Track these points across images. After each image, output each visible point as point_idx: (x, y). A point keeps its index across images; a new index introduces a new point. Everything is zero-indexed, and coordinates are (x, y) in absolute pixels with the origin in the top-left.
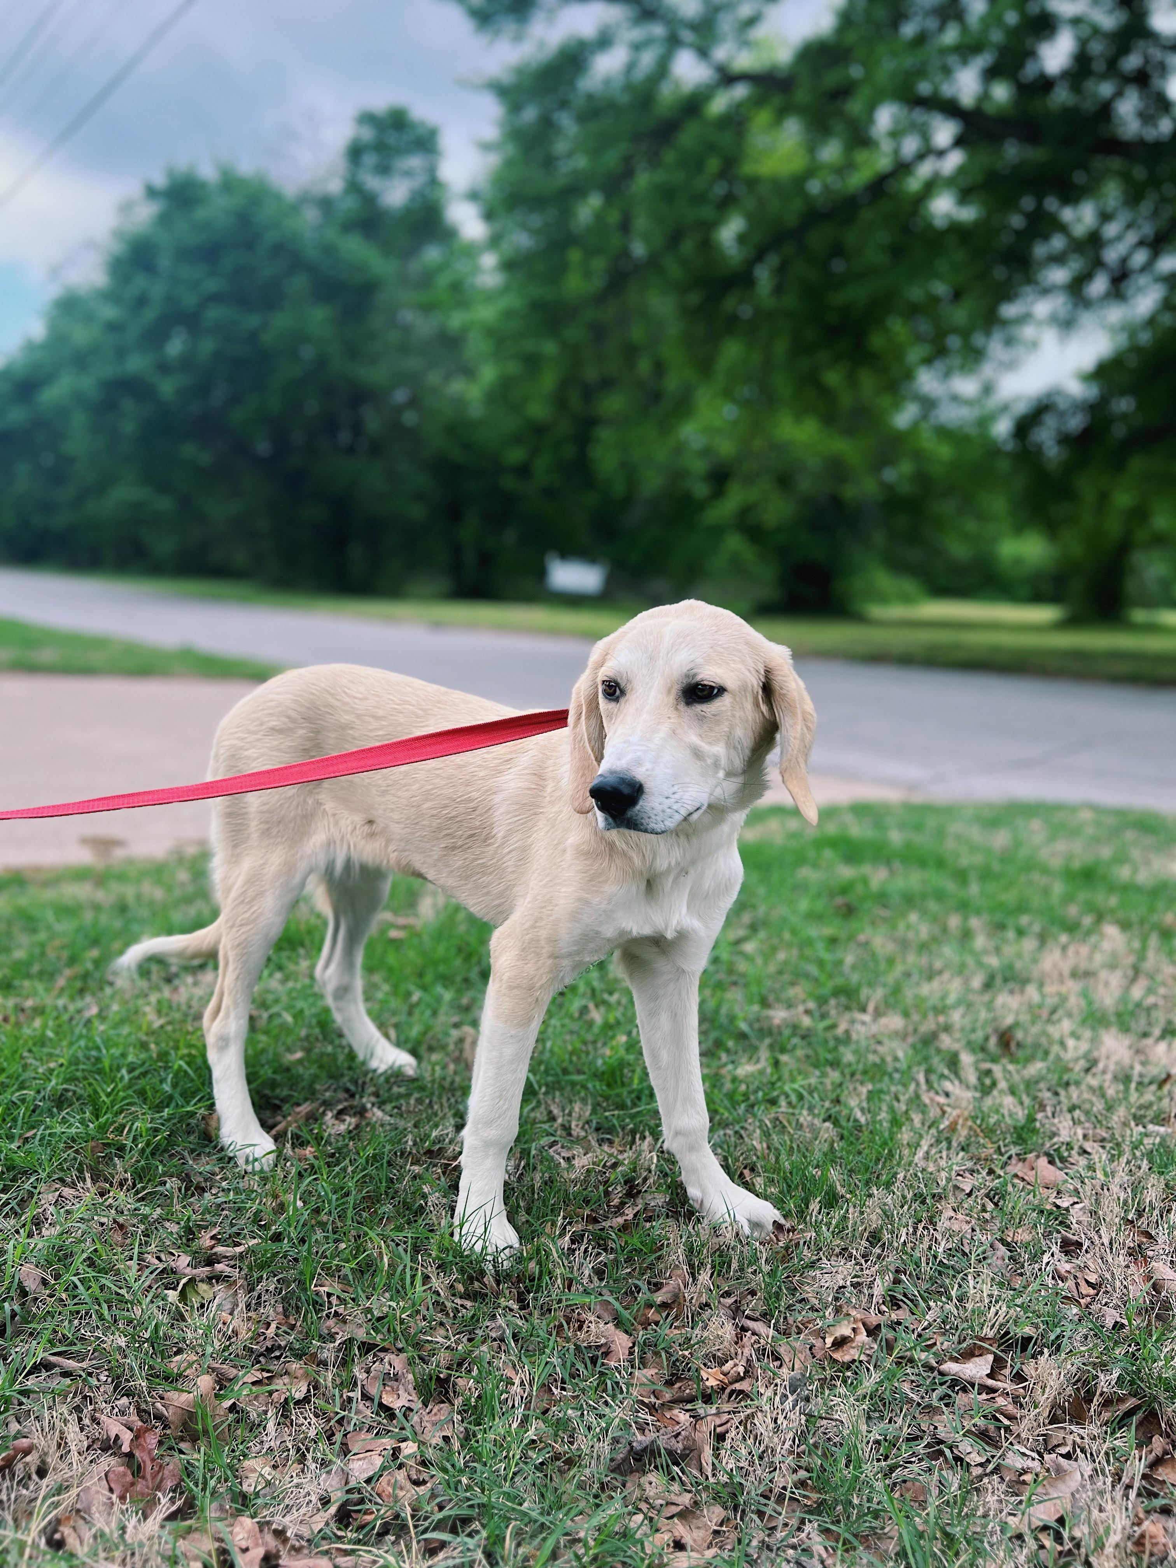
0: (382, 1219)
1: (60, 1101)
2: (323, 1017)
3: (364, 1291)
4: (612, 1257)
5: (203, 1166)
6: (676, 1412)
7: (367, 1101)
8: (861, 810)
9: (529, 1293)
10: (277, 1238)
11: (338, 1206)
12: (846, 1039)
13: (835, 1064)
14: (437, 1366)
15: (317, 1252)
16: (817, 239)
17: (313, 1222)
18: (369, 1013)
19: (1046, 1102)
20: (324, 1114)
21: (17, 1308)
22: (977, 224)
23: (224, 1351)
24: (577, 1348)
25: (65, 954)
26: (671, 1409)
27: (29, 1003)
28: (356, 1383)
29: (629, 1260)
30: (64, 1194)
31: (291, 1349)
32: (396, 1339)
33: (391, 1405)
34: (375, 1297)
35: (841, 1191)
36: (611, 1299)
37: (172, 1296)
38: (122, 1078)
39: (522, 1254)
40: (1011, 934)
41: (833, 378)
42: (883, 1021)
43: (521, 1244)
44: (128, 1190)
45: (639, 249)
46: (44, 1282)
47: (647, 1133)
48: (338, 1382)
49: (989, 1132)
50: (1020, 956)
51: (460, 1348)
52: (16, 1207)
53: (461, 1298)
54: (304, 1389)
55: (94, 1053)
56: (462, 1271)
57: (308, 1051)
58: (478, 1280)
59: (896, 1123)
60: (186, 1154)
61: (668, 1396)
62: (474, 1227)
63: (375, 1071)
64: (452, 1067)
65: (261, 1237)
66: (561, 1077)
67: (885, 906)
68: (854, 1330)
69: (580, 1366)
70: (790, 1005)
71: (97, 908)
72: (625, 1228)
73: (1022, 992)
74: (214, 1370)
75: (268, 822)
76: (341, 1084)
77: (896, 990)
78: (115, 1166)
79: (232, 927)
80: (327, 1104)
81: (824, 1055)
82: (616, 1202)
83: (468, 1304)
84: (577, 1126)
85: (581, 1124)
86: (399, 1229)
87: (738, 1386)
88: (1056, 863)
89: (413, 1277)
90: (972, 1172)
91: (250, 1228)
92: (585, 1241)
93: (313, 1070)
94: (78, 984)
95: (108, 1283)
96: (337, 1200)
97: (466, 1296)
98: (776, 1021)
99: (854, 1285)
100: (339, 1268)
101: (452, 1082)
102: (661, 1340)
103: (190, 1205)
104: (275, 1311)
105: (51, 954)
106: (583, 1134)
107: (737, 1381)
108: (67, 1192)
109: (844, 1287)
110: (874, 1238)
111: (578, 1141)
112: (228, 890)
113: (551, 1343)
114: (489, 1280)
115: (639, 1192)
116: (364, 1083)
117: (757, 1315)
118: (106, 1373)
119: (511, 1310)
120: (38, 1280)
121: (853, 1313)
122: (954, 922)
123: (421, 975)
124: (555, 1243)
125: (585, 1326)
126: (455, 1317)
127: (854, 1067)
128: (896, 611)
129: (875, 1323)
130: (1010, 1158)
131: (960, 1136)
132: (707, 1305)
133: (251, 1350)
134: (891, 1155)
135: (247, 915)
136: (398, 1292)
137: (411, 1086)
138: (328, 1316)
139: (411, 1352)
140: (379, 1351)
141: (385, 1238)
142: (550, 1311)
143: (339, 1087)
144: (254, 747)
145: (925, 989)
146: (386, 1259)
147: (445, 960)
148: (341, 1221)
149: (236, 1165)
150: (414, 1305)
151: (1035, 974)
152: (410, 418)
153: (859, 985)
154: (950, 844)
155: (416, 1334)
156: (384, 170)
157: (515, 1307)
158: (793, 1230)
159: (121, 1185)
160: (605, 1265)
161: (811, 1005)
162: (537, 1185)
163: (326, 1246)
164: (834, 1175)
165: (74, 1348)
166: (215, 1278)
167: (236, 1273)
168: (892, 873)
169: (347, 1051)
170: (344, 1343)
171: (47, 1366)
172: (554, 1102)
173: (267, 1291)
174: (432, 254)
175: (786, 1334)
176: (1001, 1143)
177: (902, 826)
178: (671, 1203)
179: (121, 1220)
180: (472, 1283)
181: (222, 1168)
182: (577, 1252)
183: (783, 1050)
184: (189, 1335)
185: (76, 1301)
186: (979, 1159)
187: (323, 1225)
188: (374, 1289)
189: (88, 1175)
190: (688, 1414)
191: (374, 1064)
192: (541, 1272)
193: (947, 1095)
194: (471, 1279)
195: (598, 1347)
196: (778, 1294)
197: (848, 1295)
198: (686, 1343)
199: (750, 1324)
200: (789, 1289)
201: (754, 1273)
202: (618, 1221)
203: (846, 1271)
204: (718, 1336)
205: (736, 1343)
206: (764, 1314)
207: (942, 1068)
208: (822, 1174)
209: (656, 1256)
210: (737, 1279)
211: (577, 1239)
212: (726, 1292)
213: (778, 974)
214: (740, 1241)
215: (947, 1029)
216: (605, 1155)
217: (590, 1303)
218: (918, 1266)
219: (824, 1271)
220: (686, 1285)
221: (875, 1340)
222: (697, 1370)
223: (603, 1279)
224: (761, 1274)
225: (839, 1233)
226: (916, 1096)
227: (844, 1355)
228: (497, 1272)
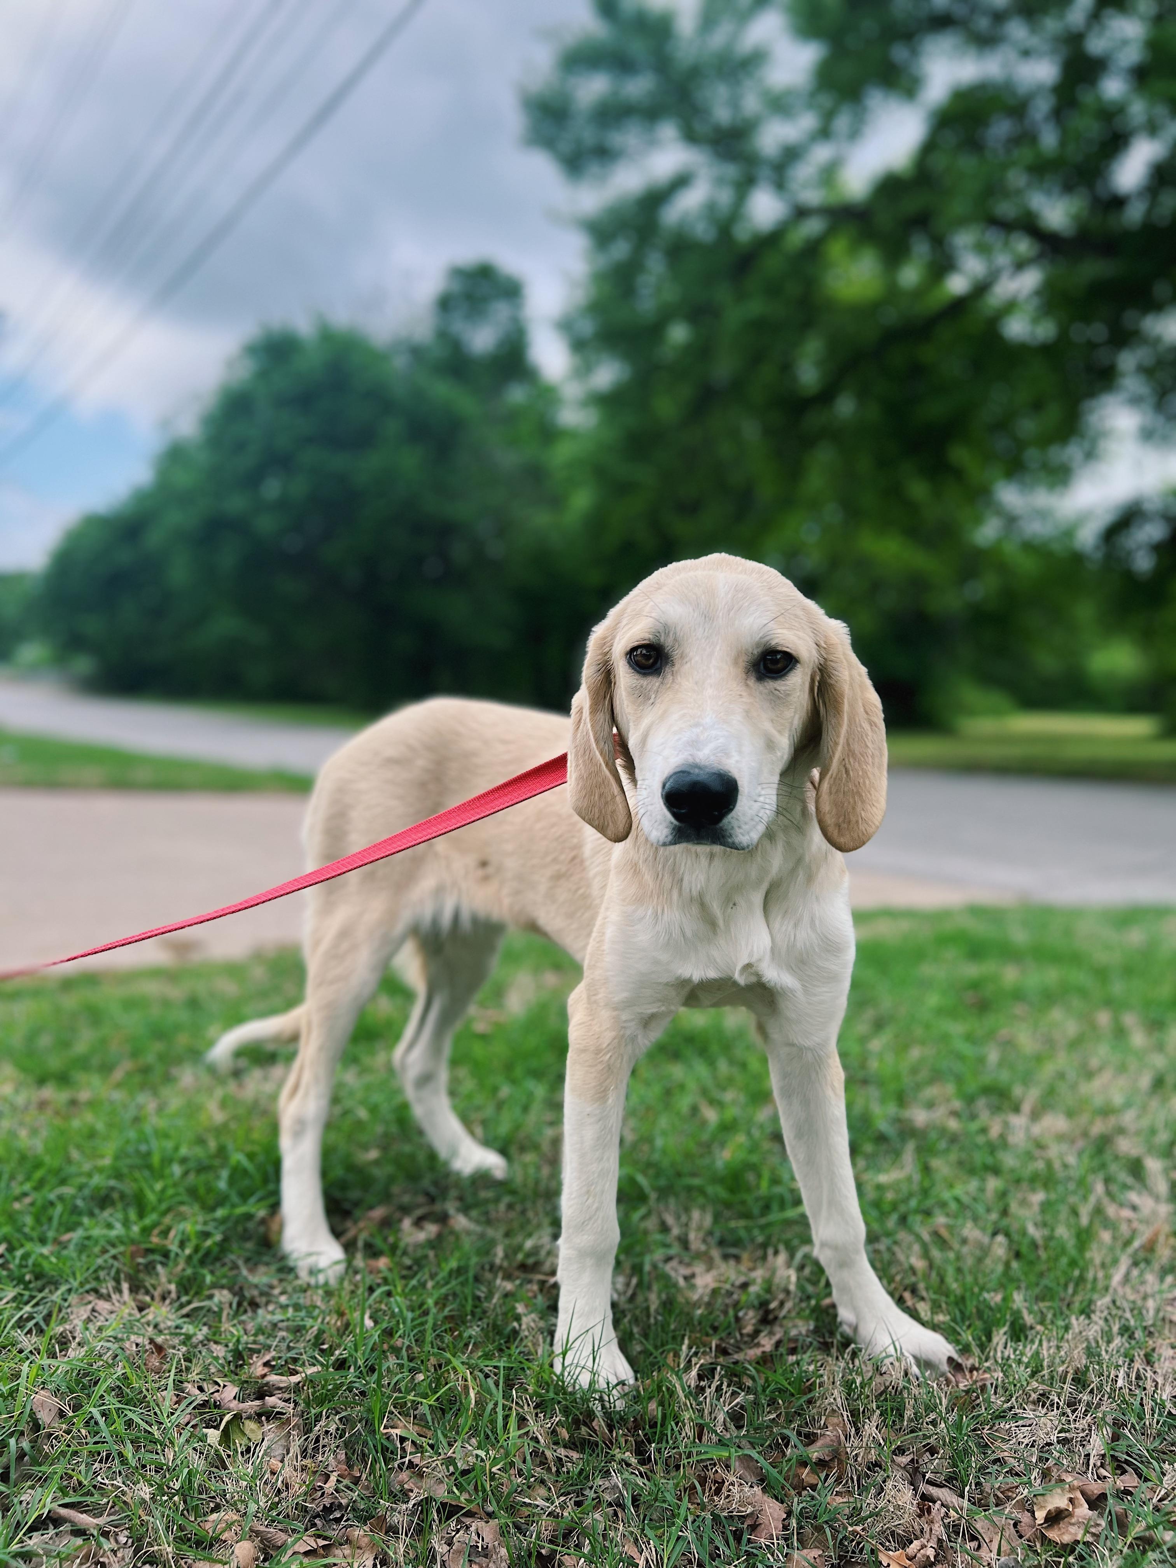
0: (466, 1345)
1: (104, 1200)
3: (445, 1436)
4: (751, 1397)
5: (261, 1277)
7: (451, 1207)
9: (650, 1443)
10: (341, 1365)
11: (414, 1327)
12: (1003, 1142)
13: (996, 1171)
14: (538, 1538)
15: (389, 1384)
16: (896, 357)
17: (385, 1347)
18: (455, 1108)
20: (400, 1221)
21: (26, 1445)
23: (271, 1509)
24: (716, 1518)
25: (128, 1047)
27: (83, 1097)
28: (434, 1558)
29: (772, 1402)
30: (97, 1308)
31: (354, 1509)
32: (485, 1500)
34: (458, 1444)
35: (1029, 1319)
36: (754, 1454)
37: (213, 1436)
38: (173, 1173)
39: (638, 1391)
41: (919, 490)
42: (1045, 1122)
43: (636, 1379)
44: (171, 1303)
46: (61, 1414)
47: (782, 1247)
48: (412, 1555)
51: (566, 1514)
52: (40, 1322)
53: (565, 1447)
55: (143, 1146)
56: (566, 1411)
57: (385, 1148)
58: (585, 1424)
59: (1084, 1237)
60: (240, 1263)
62: (579, 1355)
65: (322, 1365)
66: (675, 1180)
67: (1021, 1002)
68: (1071, 1500)
69: (719, 1542)
70: (930, 1105)
72: (765, 1360)
74: (258, 1533)
76: (420, 1187)
77: (1051, 1091)
78: (157, 1275)
80: (405, 1210)
81: (979, 1158)
82: (749, 1329)
83: (575, 1455)
84: (696, 1238)
85: (701, 1235)
86: (487, 1356)
89: (506, 1418)
91: (310, 1352)
92: (717, 1377)
93: (389, 1169)
94: (138, 1078)
95: (137, 1419)
96: (413, 1320)
97: (571, 1445)
98: (919, 1123)
99: (1064, 1442)
100: (415, 1405)
102: (822, 1509)
103: (241, 1322)
104: (335, 1458)
105: (114, 1047)
106: (703, 1248)
108: (103, 1306)
109: (1049, 1444)
110: (1080, 1380)
111: (698, 1256)
113: (682, 1511)
114: (599, 1423)
115: (776, 1318)
116: (447, 1187)
117: (941, 1479)
118: (126, 1533)
119: (628, 1465)
120: (54, 1412)
121: (1069, 1479)
122: (1104, 1018)
123: (510, 1068)
124: (680, 1379)
125: (724, 1490)
126: (558, 1472)
127: (1019, 1174)
129: (1097, 1492)
131: (1161, 1256)
132: (877, 1464)
133: (305, 1510)
134: (1081, 1279)
136: (487, 1437)
137: (501, 1190)
138: (400, 1468)
139: (504, 1518)
140: (465, 1515)
141: (472, 1368)
142: (677, 1467)
143: (418, 1190)
145: (1085, 1089)
146: (472, 1394)
147: (534, 1053)
148: (419, 1346)
149: (297, 1277)
150: (507, 1455)
152: (495, 549)
153: (1010, 1086)
155: (509, 1494)
156: (473, 315)
157: (633, 1461)
158: (973, 1369)
159: (164, 1298)
160: (742, 1407)
161: (957, 1104)
162: (653, 1308)
163: (400, 1376)
164: (1018, 1299)
165: (89, 1499)
166: (265, 1415)
167: (289, 1408)
168: (1024, 971)
170: (419, 1504)
171: (53, 1520)
172: (667, 1210)
173: (327, 1432)
174: (517, 394)
175: (981, 1503)
177: (1026, 926)
178: (816, 1331)
179: (159, 1340)
180: (579, 1428)
181: (281, 1280)
182: (708, 1391)
183: (934, 1153)
184: (230, 1488)
185: (97, 1439)
187: (396, 1351)
188: (457, 1433)
189: (125, 1286)
192: (664, 1416)
193: (1135, 1208)
194: (577, 1423)
195: (742, 1518)
196: (966, 1452)
197: (1058, 1455)
198: (855, 1515)
199: (934, 1491)
200: (978, 1445)
201: (934, 1423)
202: (754, 1353)
203: (1049, 1424)
204: (898, 1507)
205: (920, 1516)
206: (950, 1479)
207: (1124, 1177)
208: (1004, 1299)
209: (805, 1398)
210: (912, 1431)
211: (706, 1374)
212: (898, 1448)
213: (914, 1071)
214: (909, 1381)
215: (1121, 1131)
216: (732, 1273)
217: (729, 1458)
218: (1141, 1417)
219: (1020, 1423)
220: (847, 1437)
221: (1101, 1515)
222: (873, 1551)
223: (742, 1427)
224: (943, 1425)
225: (1033, 1374)
226: (1098, 1211)
227: (1062, 1535)
228: (608, 1415)
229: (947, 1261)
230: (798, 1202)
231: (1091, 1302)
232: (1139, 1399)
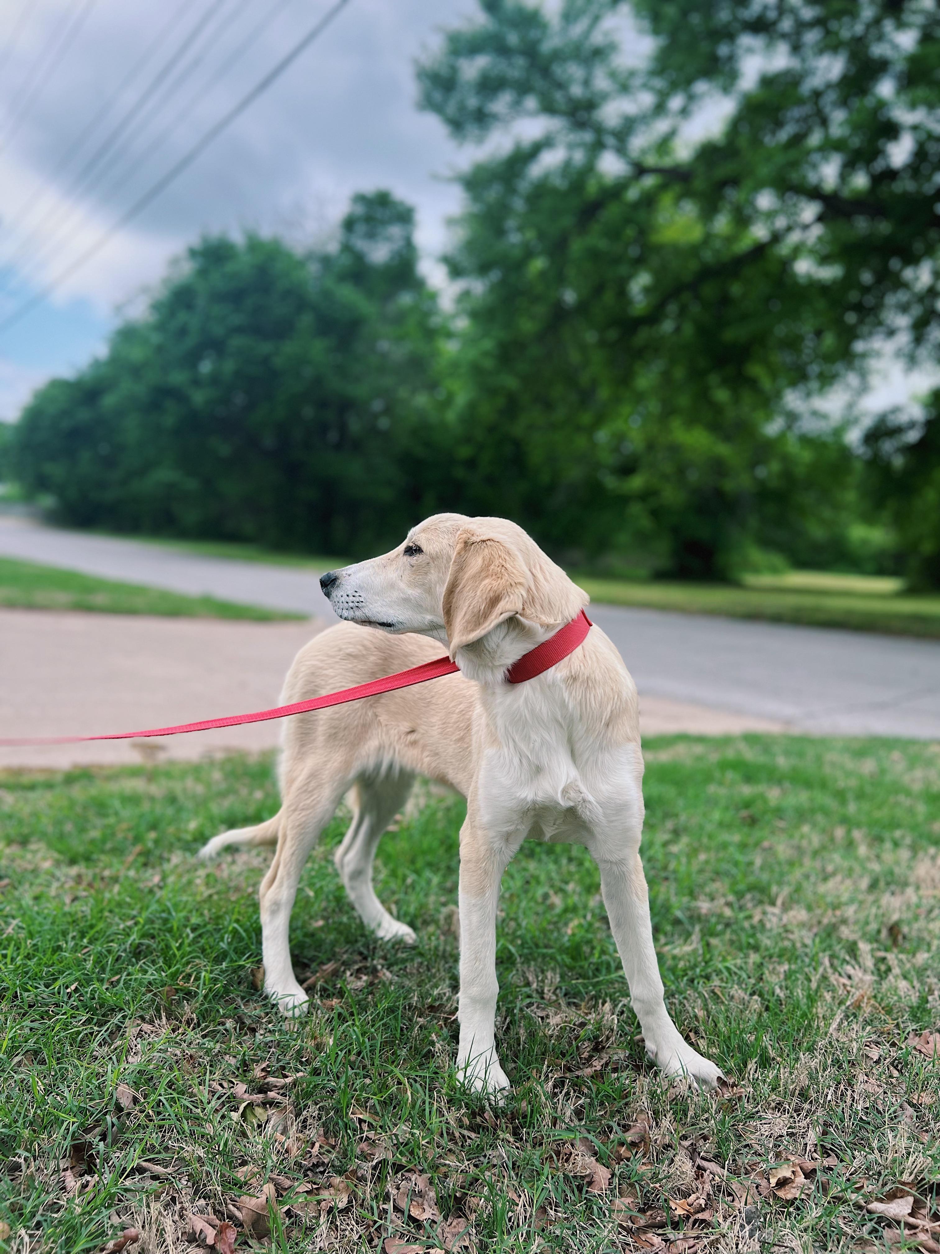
1: (137, 953)
2: (337, 894)
3: (390, 1120)
4: (588, 1100)
5: (252, 1010)
6: (650, 1235)
7: (378, 963)
8: (751, 739)
9: (522, 1128)
10: (317, 1072)
11: (368, 1048)
12: (762, 927)
13: (756, 948)
14: (453, 1186)
15: (352, 1086)
16: (709, 290)
19: (933, 987)
20: (344, 972)
21: (115, 1120)
22: (835, 282)
23: (280, 1165)
24: (566, 1177)
25: (131, 835)
26: (645, 1233)
27: (107, 873)
28: (389, 1197)
29: (601, 1104)
30: (144, 1029)
31: (333, 1166)
32: (419, 1162)
33: (418, 1218)
34: (399, 1125)
35: (772, 1053)
36: (590, 1137)
37: (236, 1117)
38: (188, 936)
39: (513, 1094)
40: (888, 845)
41: (722, 395)
42: (792, 913)
43: (512, 1087)
44: (194, 1028)
45: (570, 297)
46: (136, 1100)
47: (608, 999)
48: (375, 1195)
49: (889, 1011)
50: (897, 863)
51: (470, 1172)
52: (107, 1038)
53: (467, 1129)
54: (345, 1200)
55: (164, 915)
56: (468, 1107)
57: (327, 919)
58: (479, 1114)
59: (812, 999)
60: (239, 999)
61: (642, 1223)
62: (475, 1069)
63: (382, 939)
64: (442, 938)
65: (303, 1071)
66: (535, 949)
67: (781, 818)
68: (793, 1172)
69: (568, 1192)
70: (712, 898)
71: (152, 799)
72: (598, 1076)
73: (902, 893)
74: (272, 1180)
75: (335, 728)
76: (356, 948)
77: (798, 889)
78: (184, 1007)
79: (295, 810)
80: (347, 964)
81: (745, 938)
82: (586, 1055)
83: (473, 1135)
84: (549, 991)
85: (552, 989)
86: (413, 1069)
87: (700, 1216)
88: (917, 787)
89: (431, 1110)
90: (877, 1043)
91: (294, 1063)
92: (566, 1086)
93: (332, 937)
94: (142, 860)
95: (186, 1103)
97: (471, 1128)
98: (704, 911)
99: (791, 1135)
100: (367, 1100)
101: (444, 951)
102: (633, 1173)
103: (244, 1042)
104: (318, 1133)
105: (120, 836)
106: (554, 998)
107: (698, 1212)
108: (146, 1027)
109: (781, 1136)
110: (804, 1095)
111: (550, 1003)
112: (291, 781)
113: (545, 1171)
114: (489, 1114)
115: (603, 1048)
116: (375, 948)
117: (710, 1156)
118: (187, 1179)
119: (509, 1142)
120: (131, 1098)
121: (793, 1159)
122: (840, 832)
123: (413, 861)
124: (542, 1087)
125: (572, 1158)
126: (462, 1146)
127: (772, 951)
128: (766, 580)
129: (811, 1168)
130: (908, 1034)
131: (865, 1012)
132: (669, 1146)
133: (300, 1165)
134: (809, 1027)
135: (308, 801)
136: (419, 1121)
137: (413, 952)
138: (361, 1140)
139: (430, 1173)
140: (406, 1171)
141: (407, 1076)
142: (541, 1144)
143: (354, 951)
144: (331, 668)
145: (822, 889)
146: (409, 1094)
147: (430, 850)
148: (369, 1061)
150: (432, 1134)
151: (912, 879)
152: (384, 423)
153: (769, 884)
154: (827, 770)
155: (433, 1159)
156: (371, 236)
157: (512, 1140)
158: (734, 1085)
159: (189, 1023)
160: (582, 1107)
161: (731, 898)
162: (522, 1039)
163: (357, 1080)
164: (766, 1040)
165: (160, 1156)
166: (268, 1104)
167: (285, 1100)
168: (784, 793)
169: (358, 921)
170: (380, 1162)
171: (140, 1170)
172: (529, 971)
173: (311, 1116)
174: (406, 299)
175: (735, 1172)
176: (900, 1020)
177: (787, 753)
178: (630, 1056)
179: (190, 1052)
180: (475, 1118)
181: (267, 1014)
182: (560, 1095)
183: (713, 934)
184: (253, 1151)
185: (161, 1117)
186: (882, 1033)
187: (352, 1063)
188: (398, 1118)
189: (163, 1014)
190: (660, 1238)
191: (381, 933)
192: (532, 1111)
193: (849, 977)
194: (474, 1115)
195: (583, 1178)
196: (727, 1139)
197: (786, 1143)
198: (655, 1177)
199: (705, 1164)
200: (735, 1135)
201: (707, 1120)
202: (589, 1071)
203: (782, 1122)
204: (683, 1173)
205: (696, 1179)
206: (716, 1156)
207: (843, 954)
208: (756, 1039)
209: (624, 1101)
210: (692, 1125)
211: (559, 1084)
212: (683, 1135)
213: (701, 871)
214: (692, 1093)
215: (844, 921)
216: (574, 1016)
217: (574, 1138)
218: (842, 1121)
219: (763, 1122)
220: (650, 1127)
221: (812, 1182)
222: (666, 1200)
223: (582, 1119)
224: (713, 1122)
225: (773, 1090)
226: (824, 978)
227: (787, 1194)
228: (494, 1109)
229: (720, 1012)
230: (619, 967)
231: (815, 1042)
232: (841, 1108)
